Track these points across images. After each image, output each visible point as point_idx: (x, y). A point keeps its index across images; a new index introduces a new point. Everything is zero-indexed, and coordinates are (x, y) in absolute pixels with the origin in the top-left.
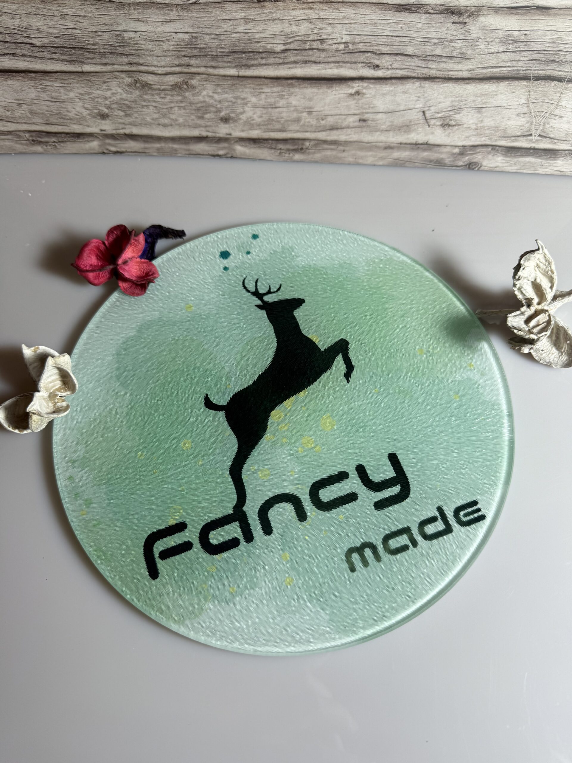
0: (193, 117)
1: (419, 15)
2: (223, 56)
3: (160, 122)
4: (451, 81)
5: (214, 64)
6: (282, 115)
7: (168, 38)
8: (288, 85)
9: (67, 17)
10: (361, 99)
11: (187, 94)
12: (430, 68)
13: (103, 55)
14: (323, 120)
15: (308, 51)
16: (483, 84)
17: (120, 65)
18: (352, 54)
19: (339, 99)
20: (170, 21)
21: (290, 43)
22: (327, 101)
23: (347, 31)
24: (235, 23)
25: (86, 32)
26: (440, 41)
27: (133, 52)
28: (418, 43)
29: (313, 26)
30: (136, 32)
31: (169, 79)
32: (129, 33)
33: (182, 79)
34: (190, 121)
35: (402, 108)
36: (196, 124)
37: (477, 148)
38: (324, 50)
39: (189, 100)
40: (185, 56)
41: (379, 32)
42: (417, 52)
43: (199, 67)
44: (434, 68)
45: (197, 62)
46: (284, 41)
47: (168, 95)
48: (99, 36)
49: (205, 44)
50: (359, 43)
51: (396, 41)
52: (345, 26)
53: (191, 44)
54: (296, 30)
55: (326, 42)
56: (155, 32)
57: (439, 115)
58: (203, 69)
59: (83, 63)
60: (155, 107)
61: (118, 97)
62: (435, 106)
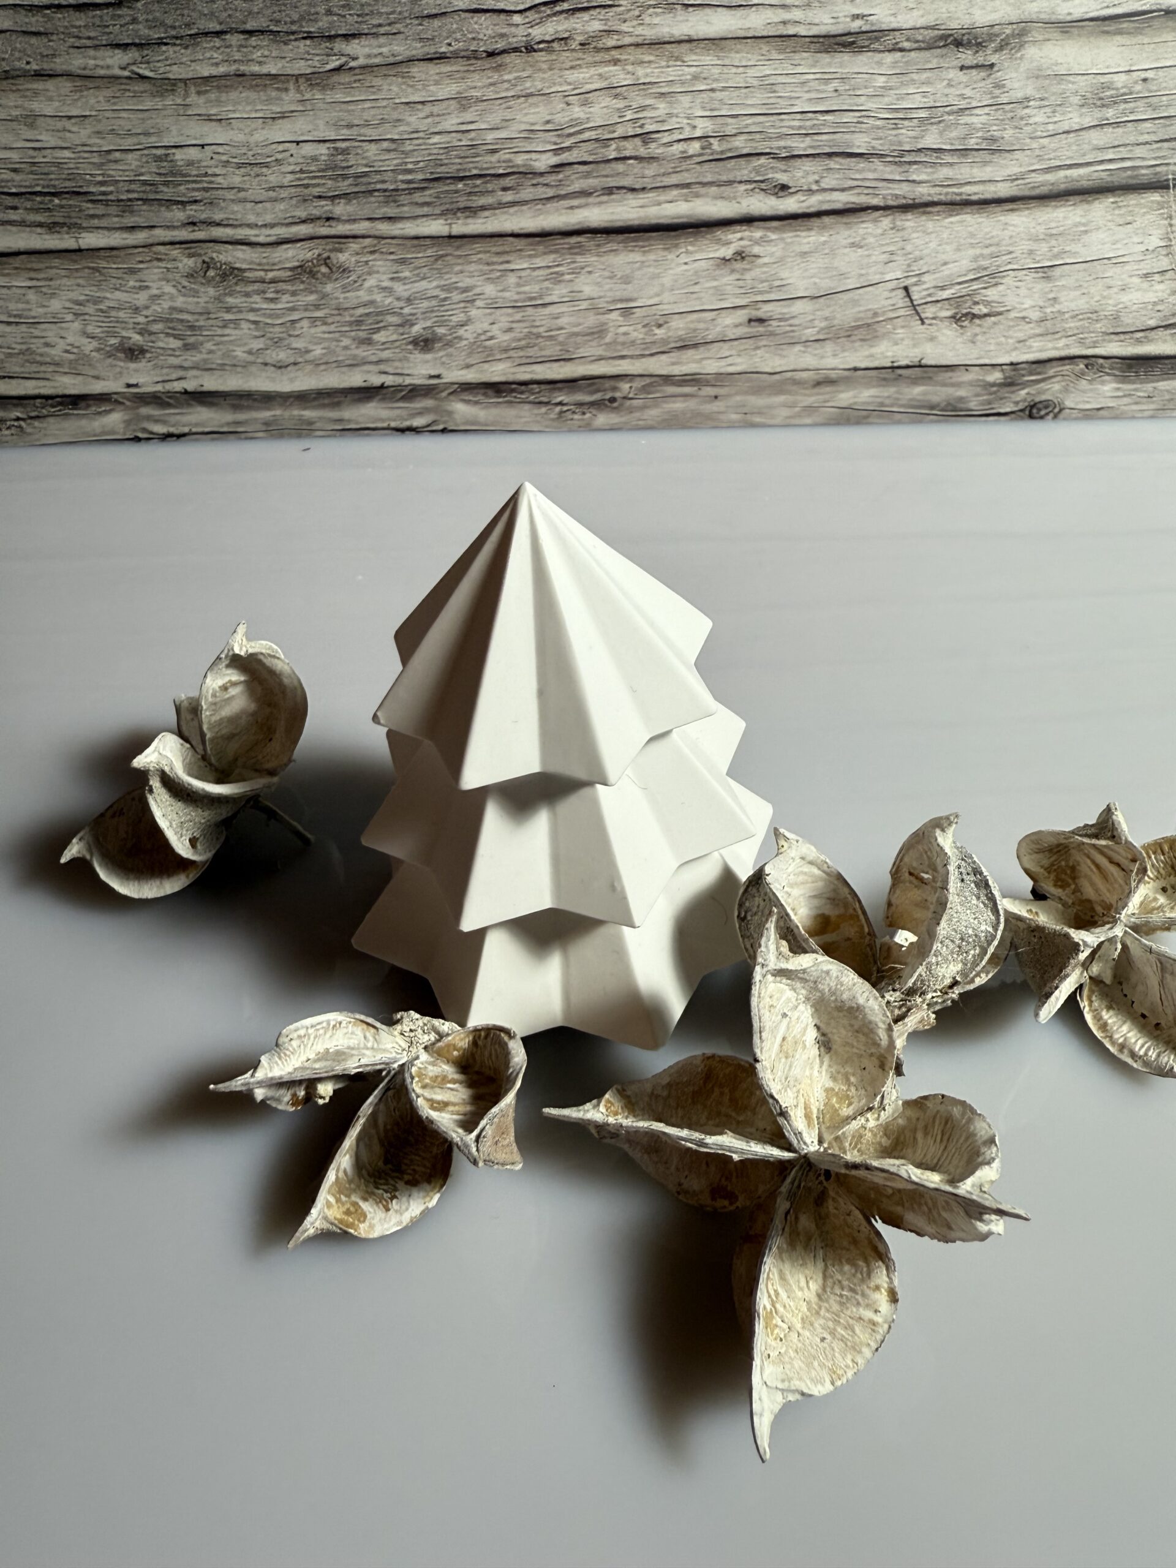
0: (346, 342)
1: (877, 57)
2: (411, 191)
3: (269, 360)
4: (968, 209)
5: (390, 211)
6: (560, 321)
7: (279, 156)
8: (572, 250)
9: (41, 121)
10: (750, 270)
11: (329, 288)
12: (914, 181)
13: (126, 206)
14: (660, 326)
15: (614, 165)
16: (1049, 209)
17: (168, 227)
18: (720, 164)
19: (696, 272)
20: (283, 116)
21: (569, 149)
22: (667, 280)
23: (704, 108)
24: (436, 109)
25: (86, 155)
26: (934, 115)
27: (198, 195)
28: (879, 123)
29: (621, 104)
30: (203, 146)
31: (285, 255)
32: (186, 150)
33: (316, 252)
34: (338, 349)
35: (850, 283)
36: (355, 357)
37: (1048, 365)
38: (652, 159)
39: (334, 302)
40: (320, 197)
41: (783, 106)
42: (879, 146)
43: (355, 221)
44: (925, 182)
45: (350, 209)
46: (556, 144)
47: (283, 292)
48: (116, 161)
49: (366, 166)
50: (735, 135)
51: (825, 124)
52: (699, 98)
53: (334, 169)
54: (582, 115)
55: (654, 140)
56: (247, 145)
57: (946, 294)
58: (366, 224)
59: (80, 227)
60: (255, 322)
61: (166, 305)
62: (934, 272)
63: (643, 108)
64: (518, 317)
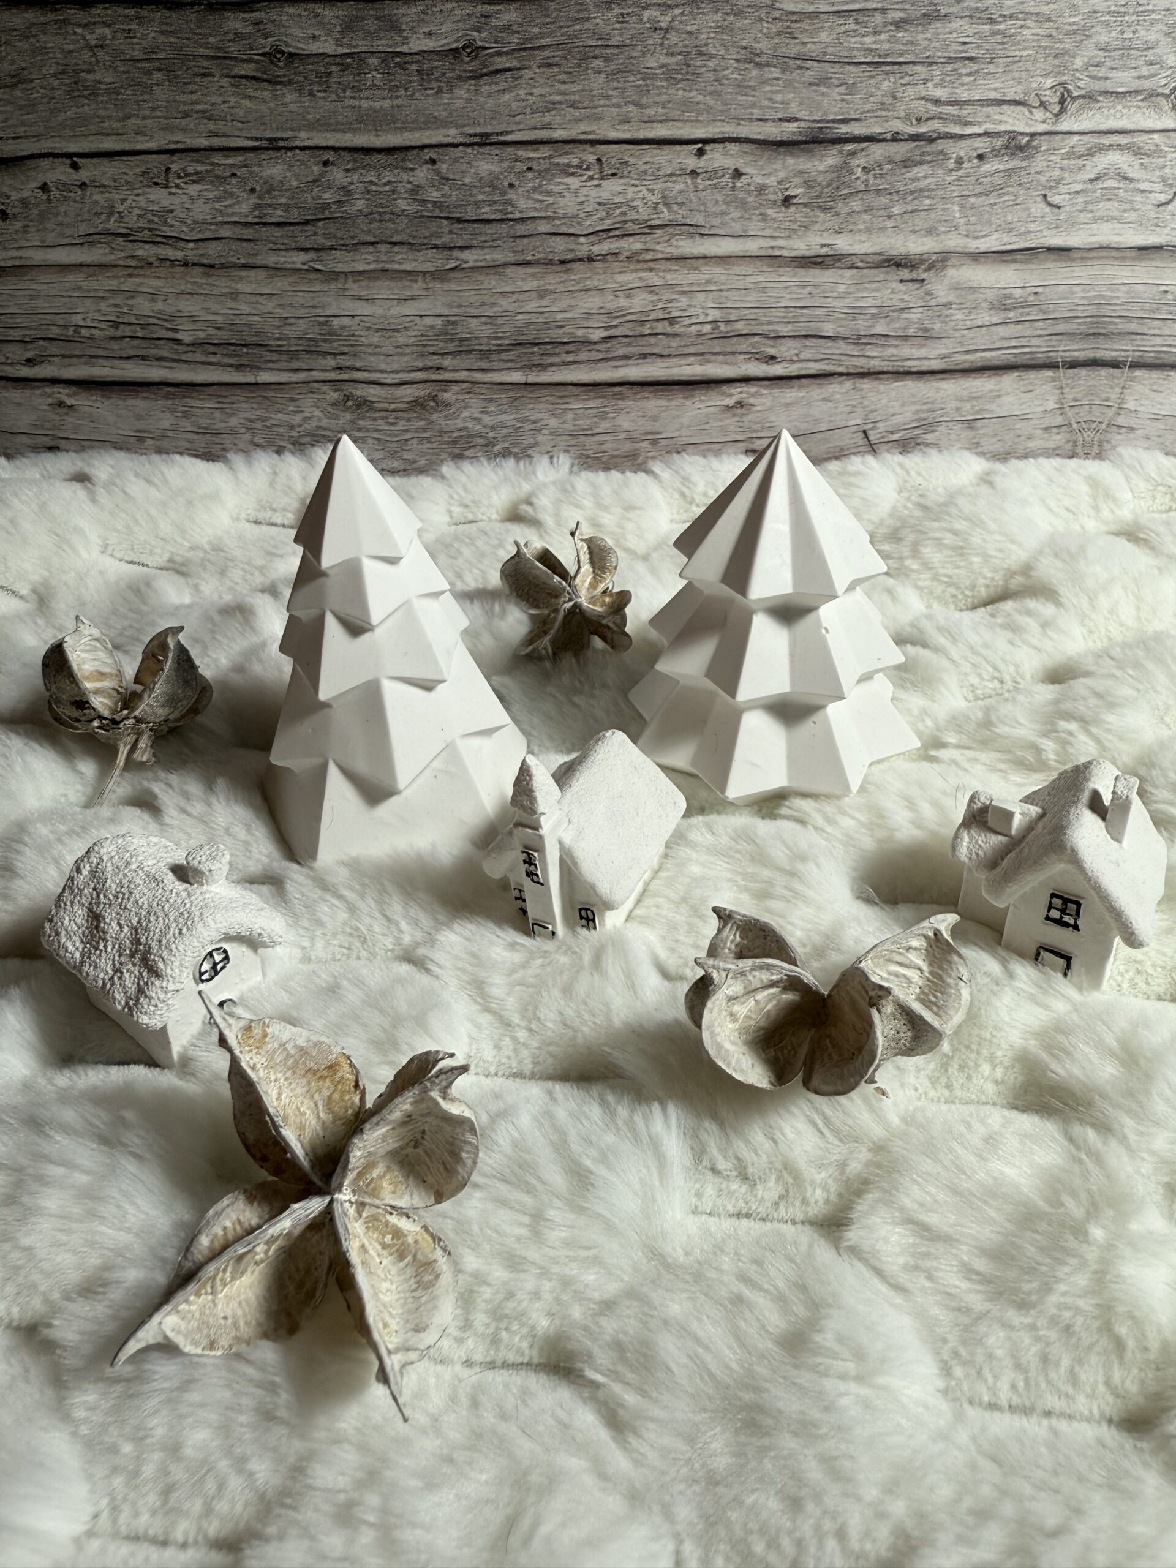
1: (840, 272)
2: (500, 352)
3: (386, 467)
4: (910, 377)
5: (483, 364)
6: (604, 447)
7: (407, 325)
8: (616, 396)
9: (241, 296)
10: (747, 415)
11: (434, 417)
12: (869, 357)
13: (294, 355)
15: (647, 339)
16: (971, 379)
17: (322, 370)
18: (725, 340)
19: (707, 415)
20: (412, 298)
21: (616, 326)
22: (685, 420)
23: (714, 302)
24: (521, 297)
25: (270, 320)
26: (882, 312)
27: (346, 349)
28: (843, 316)
29: (655, 298)
30: (353, 316)
31: (403, 393)
32: (341, 318)
33: (428, 391)
35: (823, 427)
38: (675, 335)
39: (437, 427)
40: (433, 354)
41: (771, 303)
42: (843, 332)
43: (457, 371)
44: (876, 357)
45: (454, 362)
46: (606, 323)
47: (401, 419)
48: (291, 325)
49: (468, 333)
50: (737, 321)
51: (802, 315)
52: (711, 295)
53: (444, 335)
54: (625, 304)
55: (677, 323)
56: (385, 317)
57: (895, 437)
58: (465, 373)
59: (260, 369)
60: (378, 439)
61: (314, 424)
62: (886, 420)
63: (671, 301)
64: (573, 442)
